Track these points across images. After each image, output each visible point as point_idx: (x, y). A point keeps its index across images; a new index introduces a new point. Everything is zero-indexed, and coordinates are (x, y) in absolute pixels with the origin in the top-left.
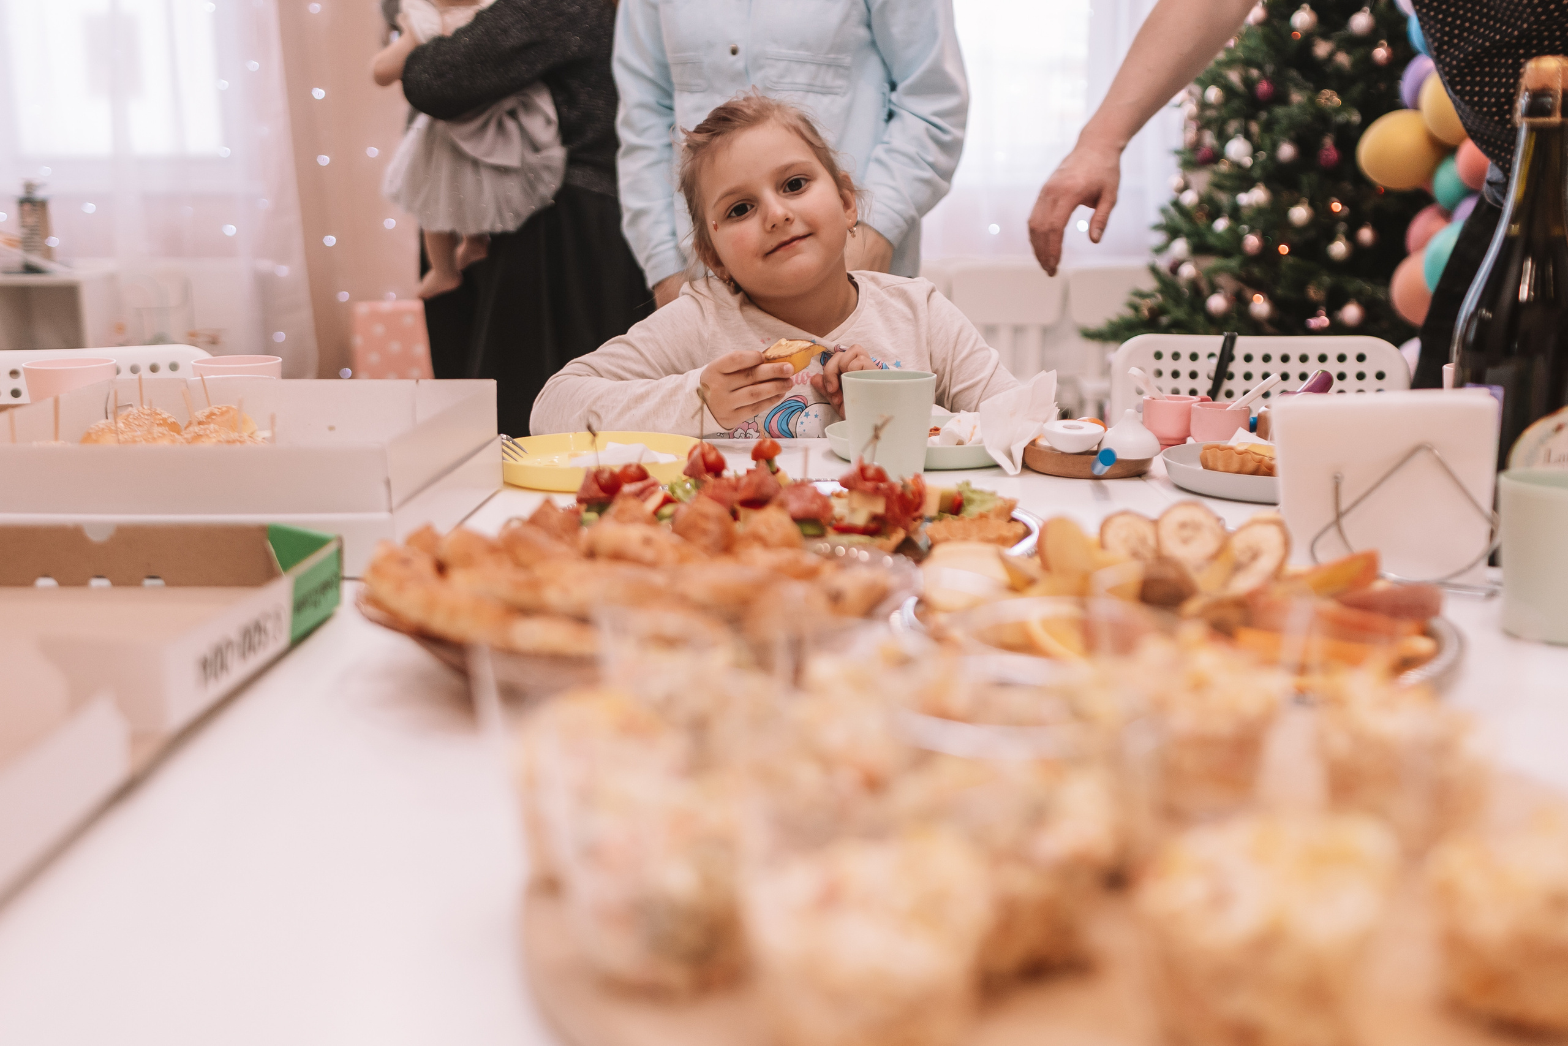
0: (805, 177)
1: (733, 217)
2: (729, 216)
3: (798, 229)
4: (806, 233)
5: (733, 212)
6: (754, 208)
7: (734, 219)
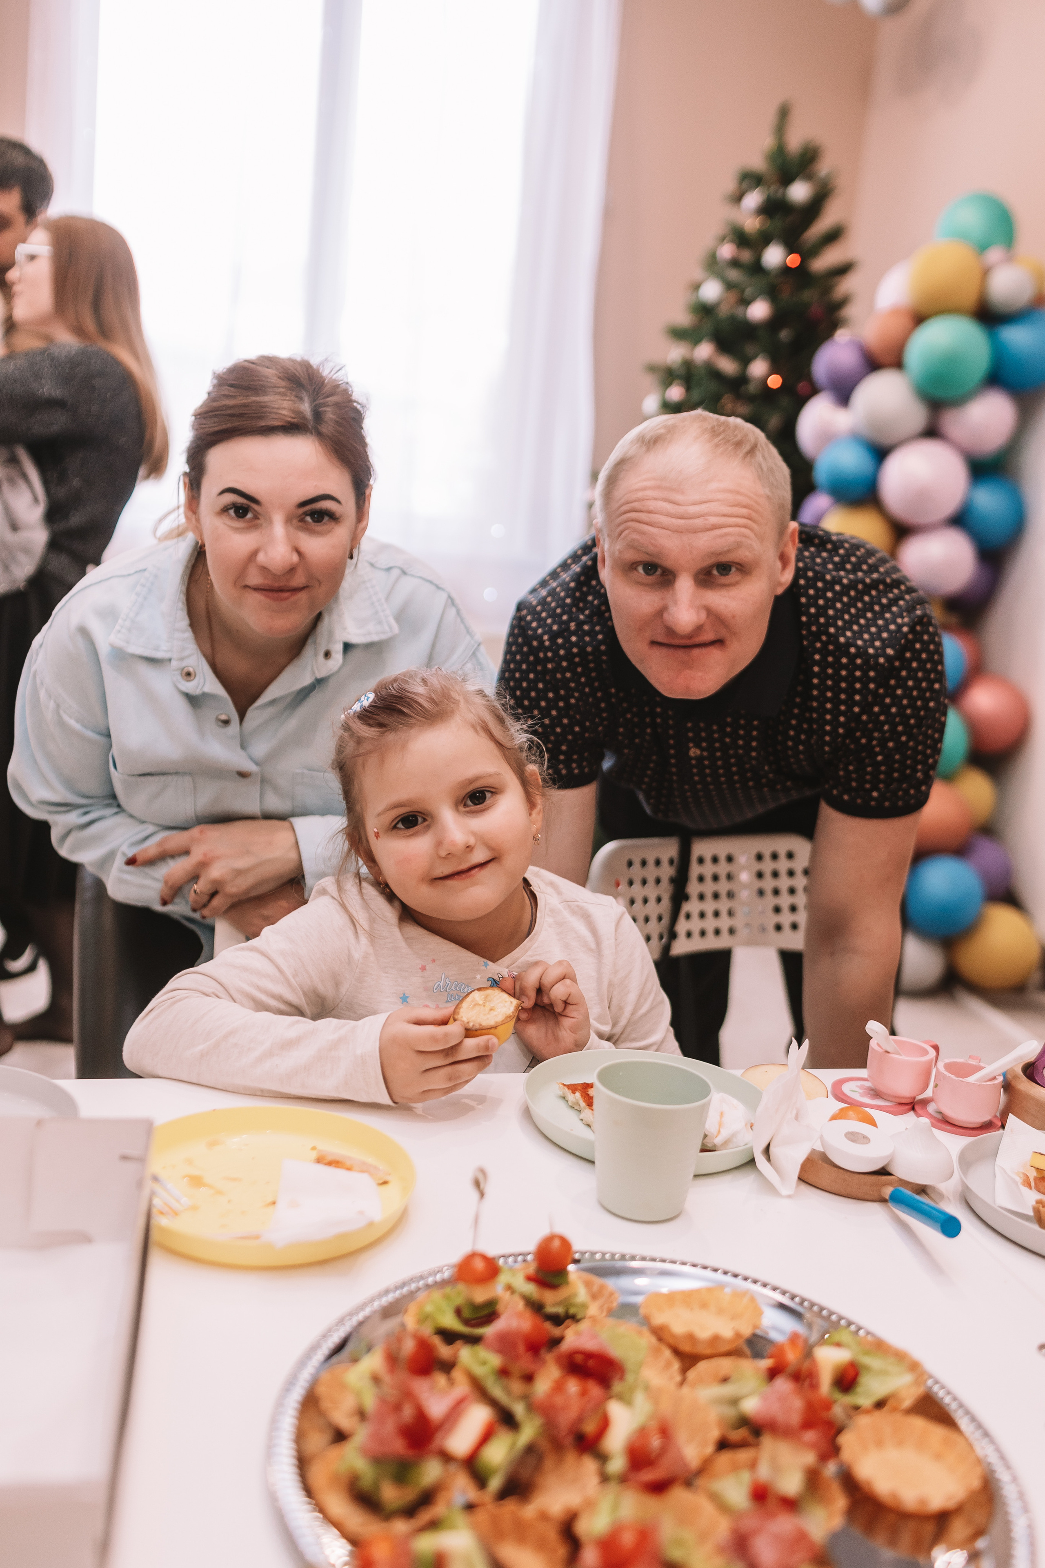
0: (492, 790)
1: (400, 829)
2: (395, 827)
3: (479, 856)
4: (488, 859)
5: (400, 822)
6: (426, 823)
7: (401, 832)
